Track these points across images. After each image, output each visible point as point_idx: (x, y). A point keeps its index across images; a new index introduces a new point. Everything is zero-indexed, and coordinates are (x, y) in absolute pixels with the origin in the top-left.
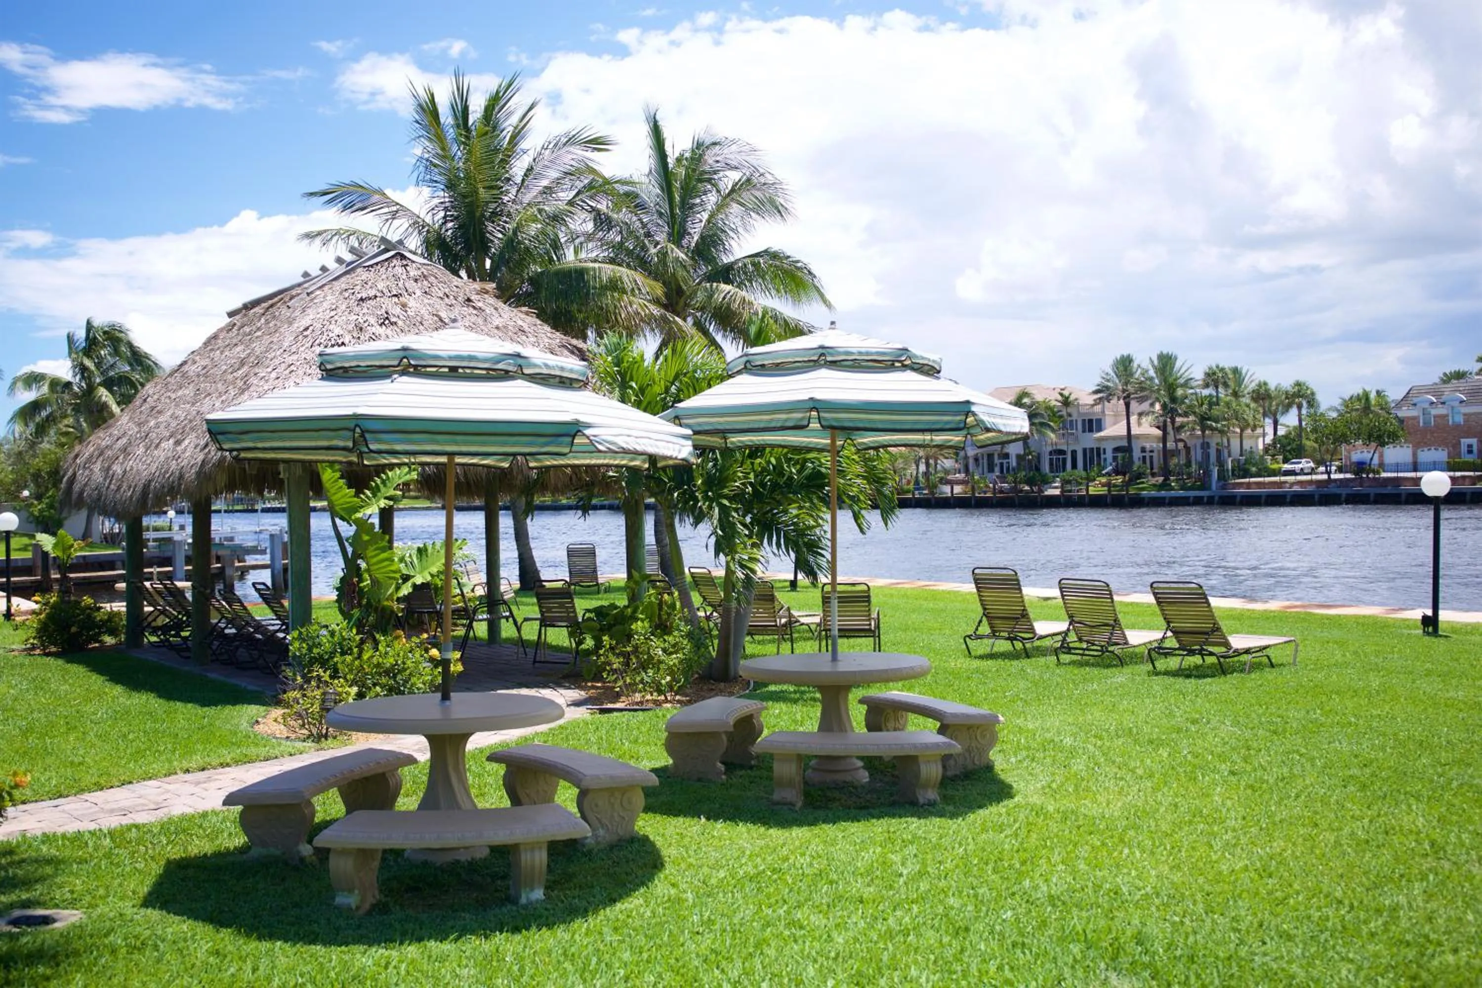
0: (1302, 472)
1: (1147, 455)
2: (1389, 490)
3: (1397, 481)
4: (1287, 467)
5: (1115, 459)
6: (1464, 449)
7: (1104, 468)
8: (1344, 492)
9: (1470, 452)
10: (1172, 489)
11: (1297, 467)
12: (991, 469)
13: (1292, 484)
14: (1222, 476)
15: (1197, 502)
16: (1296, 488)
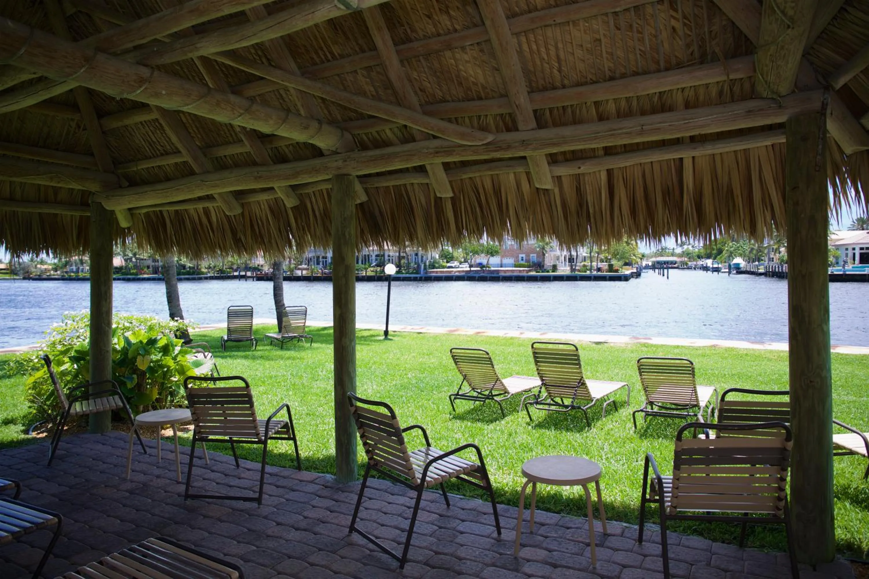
0: (455, 267)
1: (391, 258)
2: (495, 275)
3: (498, 271)
4: (449, 265)
5: (376, 260)
6: (520, 259)
7: (371, 264)
8: (477, 275)
9: (522, 260)
10: (403, 274)
11: (453, 265)
12: (318, 264)
13: (456, 272)
14: (425, 269)
15: (415, 279)
16: (457, 274)
